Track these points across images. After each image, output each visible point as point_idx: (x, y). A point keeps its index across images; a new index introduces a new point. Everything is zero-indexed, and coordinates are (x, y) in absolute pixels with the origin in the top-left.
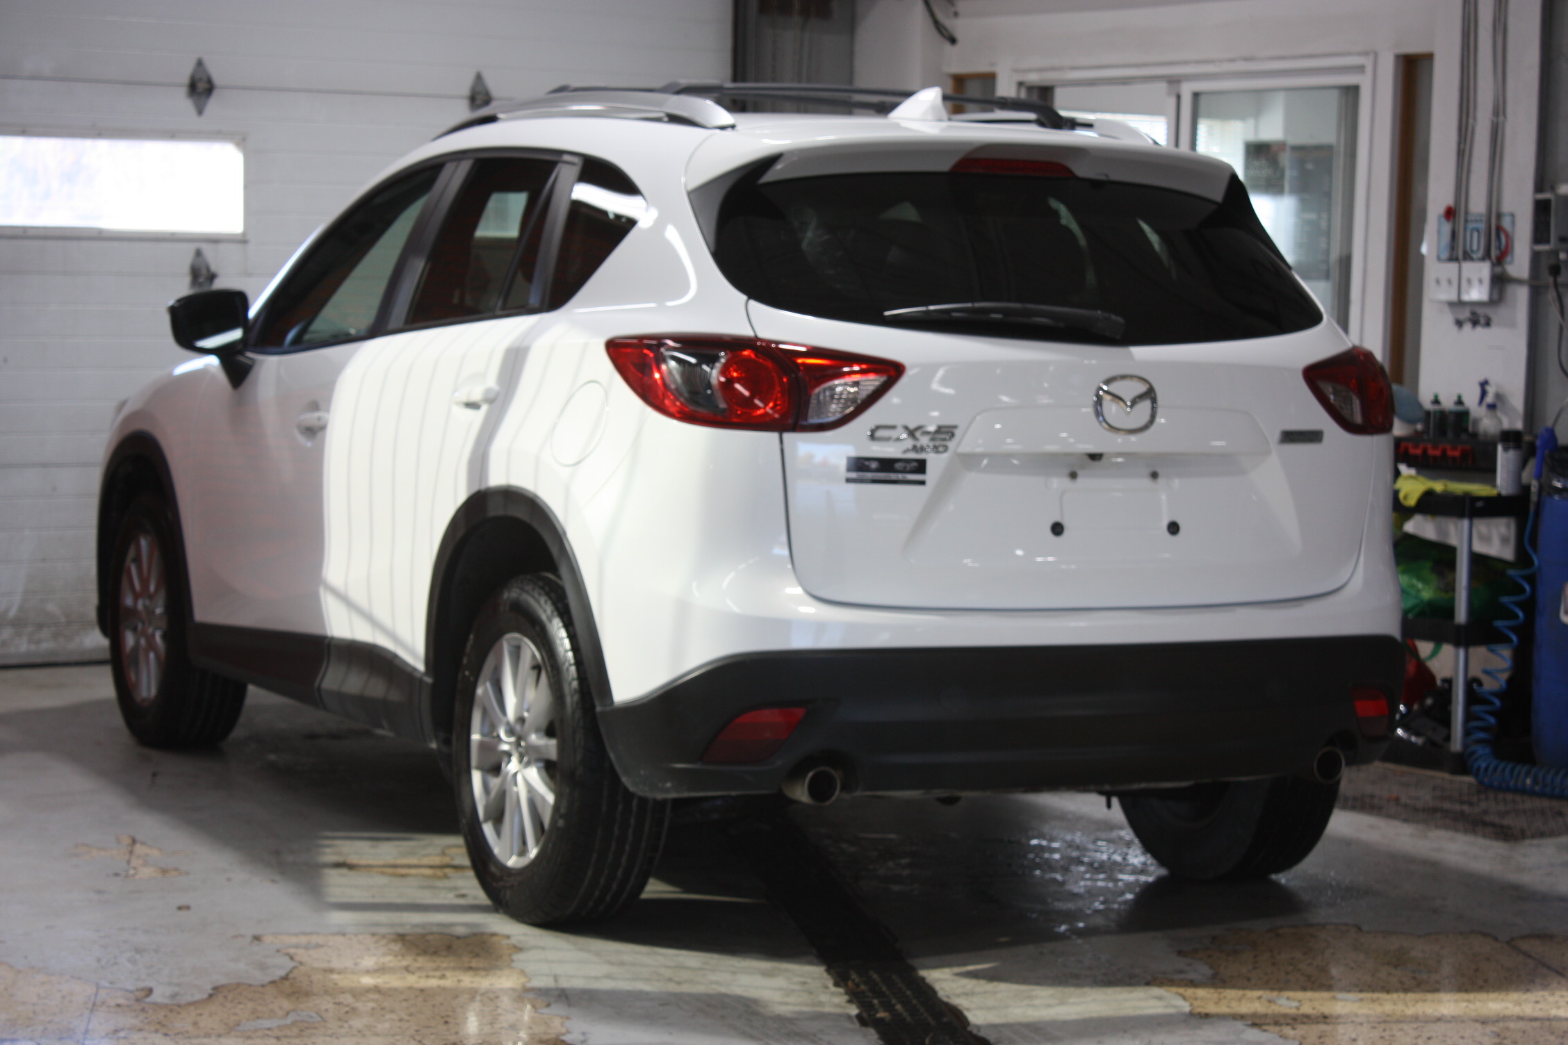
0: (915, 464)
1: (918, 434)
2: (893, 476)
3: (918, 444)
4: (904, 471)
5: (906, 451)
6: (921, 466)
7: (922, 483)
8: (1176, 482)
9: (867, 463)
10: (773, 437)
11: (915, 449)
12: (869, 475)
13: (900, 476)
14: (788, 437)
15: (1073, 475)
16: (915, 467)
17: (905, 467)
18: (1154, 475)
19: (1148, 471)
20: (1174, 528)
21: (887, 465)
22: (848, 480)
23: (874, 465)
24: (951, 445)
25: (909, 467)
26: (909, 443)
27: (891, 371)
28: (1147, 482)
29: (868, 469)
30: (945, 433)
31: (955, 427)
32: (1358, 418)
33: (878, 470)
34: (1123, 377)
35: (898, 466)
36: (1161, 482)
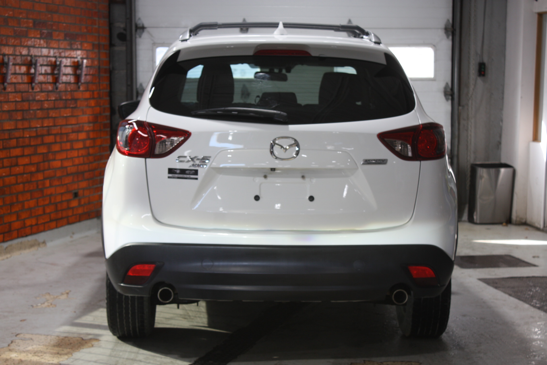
0: (194, 171)
1: (195, 160)
2: (185, 176)
3: (195, 164)
4: (189, 174)
5: (190, 166)
6: (196, 172)
7: (197, 179)
8: (314, 180)
9: (175, 171)
10: (143, 159)
11: (193, 165)
12: (176, 175)
13: (188, 176)
14: (148, 160)
15: (265, 177)
16: (194, 172)
17: (190, 173)
18: (303, 177)
19: (301, 175)
20: (311, 199)
21: (183, 171)
22: (169, 177)
23: (178, 172)
24: (208, 164)
25: (191, 172)
26: (191, 163)
27: (186, 134)
28: (300, 180)
29: (175, 173)
30: (206, 159)
31: (210, 157)
33: (179, 174)
34: (283, 137)
35: (187, 172)
36: (307, 180)
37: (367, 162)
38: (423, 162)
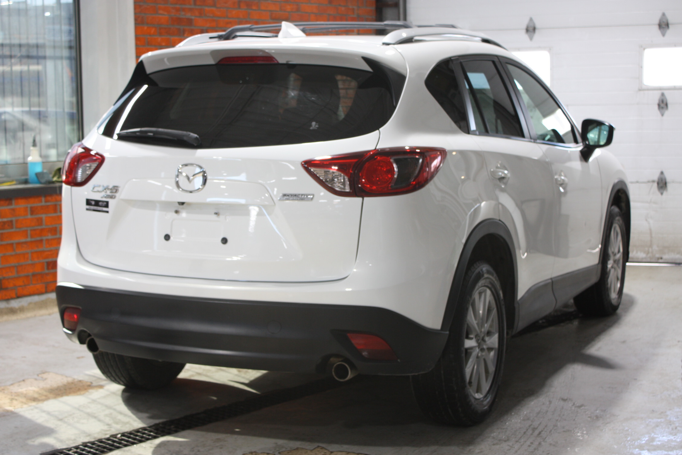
1: (107, 190)
2: (99, 208)
3: (107, 194)
5: (102, 197)
6: (107, 205)
7: (107, 212)
9: (91, 202)
10: (70, 188)
11: (105, 196)
12: (92, 207)
14: (73, 188)
15: (177, 212)
16: (105, 204)
18: (217, 214)
19: (214, 212)
20: (224, 241)
21: (97, 203)
22: (87, 209)
24: (117, 195)
25: (103, 204)
26: (104, 194)
27: (101, 159)
28: (215, 217)
29: (92, 205)
30: (115, 189)
31: (118, 187)
32: (348, 189)
34: (188, 165)
35: (100, 203)
36: (222, 217)
37: (286, 196)
38: (365, 199)
